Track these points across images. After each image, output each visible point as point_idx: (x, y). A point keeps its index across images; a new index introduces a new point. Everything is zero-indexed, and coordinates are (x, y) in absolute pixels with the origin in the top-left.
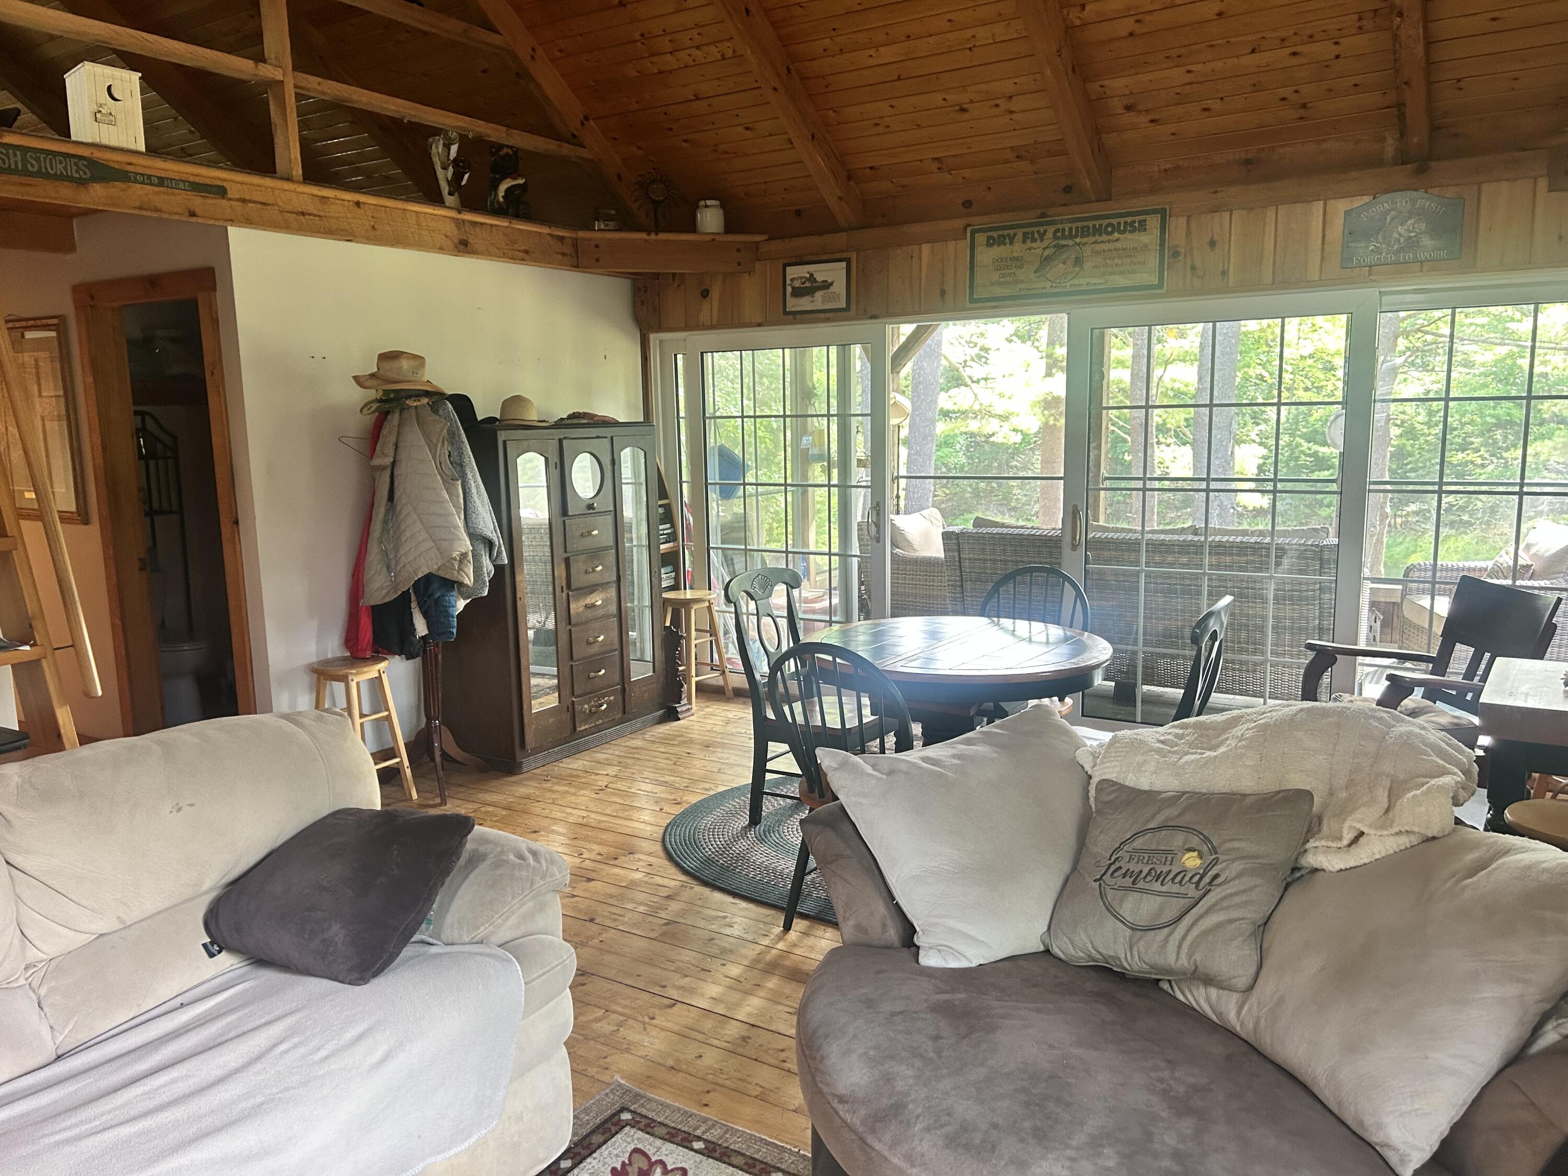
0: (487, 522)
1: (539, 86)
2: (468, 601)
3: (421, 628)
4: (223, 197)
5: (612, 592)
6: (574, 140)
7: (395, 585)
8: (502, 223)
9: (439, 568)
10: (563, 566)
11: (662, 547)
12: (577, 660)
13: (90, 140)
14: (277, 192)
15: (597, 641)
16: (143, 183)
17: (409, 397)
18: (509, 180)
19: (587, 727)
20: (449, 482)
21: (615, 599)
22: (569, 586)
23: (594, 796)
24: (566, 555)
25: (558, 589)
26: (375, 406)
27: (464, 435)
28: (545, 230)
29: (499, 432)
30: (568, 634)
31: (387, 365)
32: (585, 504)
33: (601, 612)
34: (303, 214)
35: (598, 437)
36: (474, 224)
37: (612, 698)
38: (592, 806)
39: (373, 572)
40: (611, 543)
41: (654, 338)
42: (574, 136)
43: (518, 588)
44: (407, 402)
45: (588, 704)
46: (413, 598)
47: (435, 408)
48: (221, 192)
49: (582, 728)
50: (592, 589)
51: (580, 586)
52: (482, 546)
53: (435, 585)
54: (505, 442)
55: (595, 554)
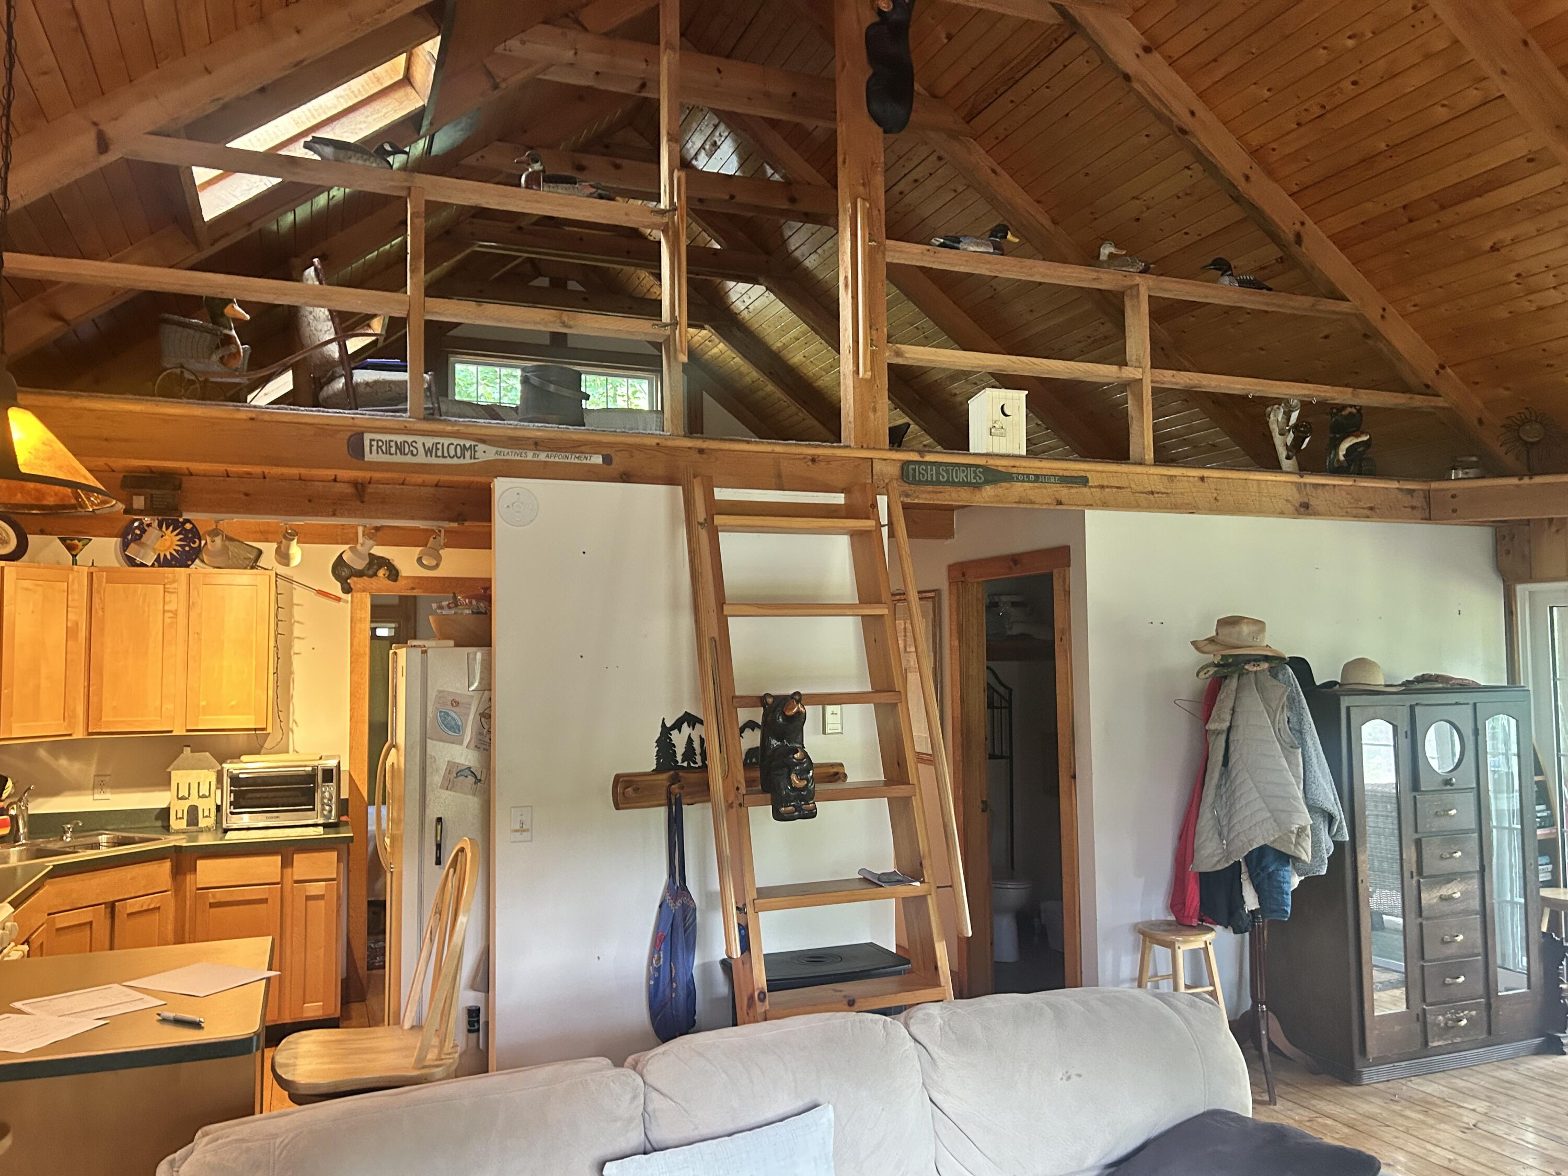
0: (1328, 796)
1: (1389, 343)
2: (1303, 878)
3: (1251, 901)
4: (1085, 486)
5: (1475, 884)
6: (1428, 390)
7: (1228, 854)
8: (1347, 482)
9: (1274, 841)
10: (1413, 848)
11: (1539, 832)
12: (1428, 961)
13: (984, 451)
14: (1130, 476)
15: (1455, 941)
16: (1023, 481)
17: (1249, 662)
18: (1350, 439)
19: (1440, 1043)
20: (1288, 749)
21: (1477, 893)
22: (1420, 872)
23: (1460, 1134)
24: (1417, 836)
25: (1407, 875)
26: (1212, 670)
27: (1304, 701)
28: (1394, 485)
29: (1342, 698)
30: (1418, 927)
31: (1226, 631)
32: (1441, 779)
33: (1460, 907)
34: (1152, 493)
35: (1457, 704)
36: (1316, 486)
37: (1474, 1013)
38: (1459, 1147)
39: (1203, 839)
40: (1473, 825)
41: (1521, 590)
42: (1427, 386)
43: (1360, 869)
44: (1247, 667)
45: (1443, 1015)
46: (1244, 868)
47: (1273, 672)
48: (1083, 481)
49: (1436, 1044)
50: (1449, 878)
51: (1434, 873)
52: (1321, 819)
53: (1269, 858)
54: (1348, 709)
55: (1453, 837)
